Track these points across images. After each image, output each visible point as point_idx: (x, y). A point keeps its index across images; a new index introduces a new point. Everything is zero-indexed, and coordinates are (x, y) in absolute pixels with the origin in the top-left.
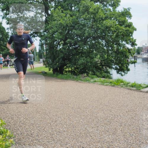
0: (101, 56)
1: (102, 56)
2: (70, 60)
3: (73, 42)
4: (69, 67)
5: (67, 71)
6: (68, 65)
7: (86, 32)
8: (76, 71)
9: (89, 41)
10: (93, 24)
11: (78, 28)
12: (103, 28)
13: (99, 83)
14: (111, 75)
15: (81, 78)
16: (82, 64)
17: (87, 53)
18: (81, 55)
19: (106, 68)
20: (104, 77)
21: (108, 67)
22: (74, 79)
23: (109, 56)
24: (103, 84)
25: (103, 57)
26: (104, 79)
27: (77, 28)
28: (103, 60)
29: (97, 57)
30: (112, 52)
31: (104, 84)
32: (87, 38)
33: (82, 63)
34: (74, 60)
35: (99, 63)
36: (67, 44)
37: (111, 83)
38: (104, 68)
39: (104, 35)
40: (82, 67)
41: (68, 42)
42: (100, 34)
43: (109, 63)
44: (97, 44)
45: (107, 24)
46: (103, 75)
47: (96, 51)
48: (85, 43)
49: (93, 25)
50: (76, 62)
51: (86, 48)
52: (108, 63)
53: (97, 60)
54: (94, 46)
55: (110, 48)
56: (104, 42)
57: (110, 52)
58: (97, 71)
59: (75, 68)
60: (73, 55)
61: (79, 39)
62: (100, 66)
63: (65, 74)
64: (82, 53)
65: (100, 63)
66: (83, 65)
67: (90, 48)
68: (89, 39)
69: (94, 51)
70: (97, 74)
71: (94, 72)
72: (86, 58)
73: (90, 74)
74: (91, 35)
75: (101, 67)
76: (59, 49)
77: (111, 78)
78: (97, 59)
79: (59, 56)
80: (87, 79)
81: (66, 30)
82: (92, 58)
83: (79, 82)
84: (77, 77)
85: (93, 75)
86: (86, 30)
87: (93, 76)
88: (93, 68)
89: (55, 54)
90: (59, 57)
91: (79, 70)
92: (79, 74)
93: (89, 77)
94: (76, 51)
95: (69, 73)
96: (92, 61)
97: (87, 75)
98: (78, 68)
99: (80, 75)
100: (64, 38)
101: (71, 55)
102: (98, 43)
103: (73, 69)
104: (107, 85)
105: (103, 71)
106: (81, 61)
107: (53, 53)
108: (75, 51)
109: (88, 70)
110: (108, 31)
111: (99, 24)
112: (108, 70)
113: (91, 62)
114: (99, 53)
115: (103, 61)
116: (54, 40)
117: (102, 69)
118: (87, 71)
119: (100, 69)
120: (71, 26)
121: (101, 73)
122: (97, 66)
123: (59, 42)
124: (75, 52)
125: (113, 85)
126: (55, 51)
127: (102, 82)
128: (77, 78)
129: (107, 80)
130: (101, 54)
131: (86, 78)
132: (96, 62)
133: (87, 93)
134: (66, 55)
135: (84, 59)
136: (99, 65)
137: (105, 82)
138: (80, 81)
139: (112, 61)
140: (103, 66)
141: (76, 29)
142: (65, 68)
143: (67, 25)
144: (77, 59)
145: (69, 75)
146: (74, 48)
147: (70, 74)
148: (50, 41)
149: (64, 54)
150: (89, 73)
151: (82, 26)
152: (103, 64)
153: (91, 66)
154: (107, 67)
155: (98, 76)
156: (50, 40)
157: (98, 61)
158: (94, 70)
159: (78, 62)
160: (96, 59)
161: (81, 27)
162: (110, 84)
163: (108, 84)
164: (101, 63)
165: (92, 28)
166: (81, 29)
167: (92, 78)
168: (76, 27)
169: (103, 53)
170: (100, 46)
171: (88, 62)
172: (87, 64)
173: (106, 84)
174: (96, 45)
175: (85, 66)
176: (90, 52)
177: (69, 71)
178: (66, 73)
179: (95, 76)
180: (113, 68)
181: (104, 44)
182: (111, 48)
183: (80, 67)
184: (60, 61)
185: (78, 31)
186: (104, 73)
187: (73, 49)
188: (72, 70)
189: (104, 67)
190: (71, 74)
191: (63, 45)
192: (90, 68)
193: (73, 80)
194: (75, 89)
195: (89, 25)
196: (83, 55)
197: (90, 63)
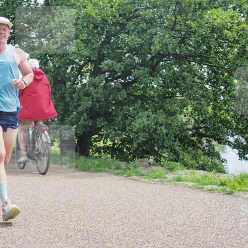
0: (195, 110)
1: (198, 110)
2: (109, 118)
3: (120, 69)
4: (106, 138)
5: (100, 147)
6: (104, 132)
7: (156, 40)
8: (125, 150)
9: (164, 67)
10: (176, 18)
11: (135, 29)
12: (202, 31)
13: (190, 184)
14: (223, 164)
15: (139, 169)
16: (143, 129)
17: (156, 99)
18: (142, 103)
19: (209, 142)
20: (203, 168)
21: (215, 140)
22: (120, 171)
23: (220, 110)
24: (200, 186)
25: (201, 110)
26: (202, 172)
27: (132, 28)
28: (201, 119)
29: (185, 111)
30: (227, 97)
31: (202, 188)
32: (160, 56)
33: (144, 126)
34: (120, 118)
35: (190, 127)
36: (104, 73)
37: (222, 184)
38: (205, 142)
39: (206, 52)
40: (142, 139)
41: (106, 68)
42: (194, 47)
43: (219, 128)
44: (185, 74)
45: (215, 19)
46: (201, 162)
47: (182, 93)
48: (154, 71)
49: (175, 23)
50: (127, 122)
51: (155, 86)
52: (215, 129)
53: (185, 120)
54: (178, 79)
55: (222, 87)
56: (204, 71)
57: (222, 98)
58: (183, 150)
59: (123, 141)
60: (119, 104)
61: (137, 60)
62: (193, 135)
63: (96, 157)
64: (143, 98)
65: (195, 128)
66: (144, 131)
67: (165, 86)
68: (166, 61)
69: (178, 94)
70: (183, 160)
71: (176, 153)
72: (155, 111)
73: (164, 157)
74: (170, 50)
75: (194, 139)
76: (79, 86)
77: (222, 171)
78: (186, 118)
79: (80, 105)
80: (157, 173)
81: (103, 34)
82: (172, 114)
83: (135, 180)
84: (129, 166)
85: (172, 160)
86: (156, 34)
87: (173, 164)
88: (174, 141)
89: (68, 100)
90: (80, 109)
91: (135, 145)
92: (134, 157)
93: (162, 166)
94: (127, 94)
95: (104, 152)
96: (170, 122)
97: (157, 161)
98: (131, 141)
99: (137, 161)
100: (96, 55)
101: (114, 104)
102: (187, 72)
103: (116, 141)
104: (211, 190)
105: (200, 151)
106: (139, 121)
107: (63, 98)
108: (124, 93)
109: (159, 148)
110: (216, 39)
111: (194, 20)
112: (213, 149)
113: (168, 126)
114: (190, 99)
115: (202, 122)
116: (68, 61)
117: (199, 145)
118: (156, 148)
119: (193, 145)
120: (116, 24)
121: (195, 157)
122: (186, 137)
123: (81, 67)
124: (125, 96)
125: (228, 189)
126: (69, 90)
127: (198, 181)
128: (129, 169)
129: (211, 175)
130: (197, 104)
131: (154, 168)
132: (183, 125)
133: (156, 211)
134: (99, 102)
135: (148, 117)
136: (190, 132)
137: (207, 181)
138: (136, 177)
139: (225, 123)
140: (201, 136)
141: (128, 33)
142: (95, 140)
143: (105, 21)
144: (130, 116)
145: (105, 159)
146: (122, 84)
147: (110, 156)
148: (57, 62)
149: (95, 100)
150: (161, 156)
151: (147, 23)
152: (201, 130)
153: (167, 135)
154: (211, 139)
155: (187, 166)
156: (57, 59)
157: (187, 123)
158: (177, 148)
159: (130, 124)
160: (183, 116)
161: (144, 25)
162: (222, 187)
163: (215, 187)
164: (197, 129)
165: (172, 29)
166: (144, 31)
167: (171, 169)
168: (130, 25)
169: (202, 99)
170: (194, 82)
171: (161, 125)
172: (156, 130)
173: (209, 187)
174: (184, 79)
175: (151, 135)
176: (165, 98)
177: (106, 149)
178: (97, 154)
179: (178, 164)
180: (230, 144)
181: (206, 74)
182: (226, 88)
183: (137, 138)
184: (82, 121)
185: (133, 37)
186: (202, 157)
187: (120, 87)
188: (114, 144)
189: (204, 140)
190: (112, 157)
191: (90, 76)
192: (164, 139)
193: (118, 174)
194: (123, 199)
195: (164, 23)
196: (147, 104)
197: (166, 128)
